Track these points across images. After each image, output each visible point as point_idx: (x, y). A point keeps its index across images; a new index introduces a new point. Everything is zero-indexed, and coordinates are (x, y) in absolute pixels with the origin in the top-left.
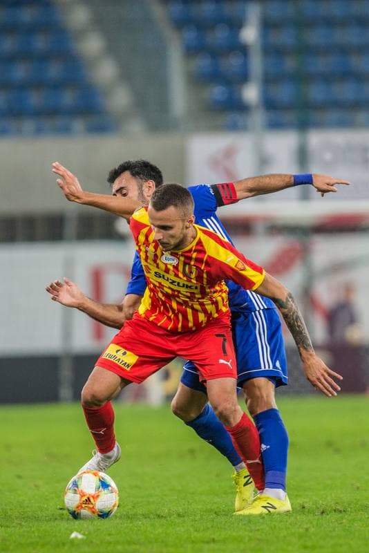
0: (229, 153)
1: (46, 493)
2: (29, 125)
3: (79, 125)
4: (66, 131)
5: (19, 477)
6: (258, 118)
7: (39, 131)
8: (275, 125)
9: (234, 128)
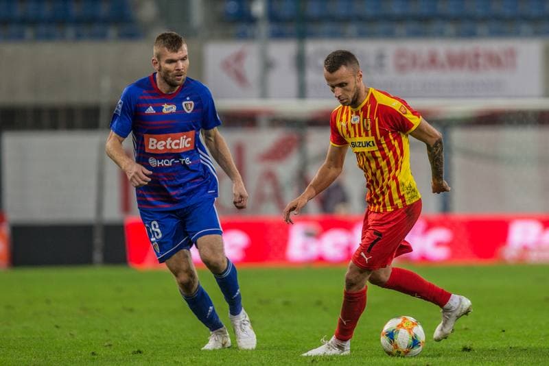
0: (239, 57)
1: (81, 341)
2: (70, 31)
3: (112, 32)
4: (102, 36)
5: (57, 327)
6: (264, 28)
7: (79, 37)
8: (278, 35)
9: (242, 36)
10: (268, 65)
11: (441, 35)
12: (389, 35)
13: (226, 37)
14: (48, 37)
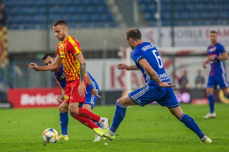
0: (151, 33)
2: (92, 25)
3: (107, 25)
4: (103, 26)
6: (159, 23)
8: (165, 25)
9: (152, 26)
10: (161, 35)
11: (222, 24)
12: (203, 24)
13: (146, 26)
14: (85, 27)
